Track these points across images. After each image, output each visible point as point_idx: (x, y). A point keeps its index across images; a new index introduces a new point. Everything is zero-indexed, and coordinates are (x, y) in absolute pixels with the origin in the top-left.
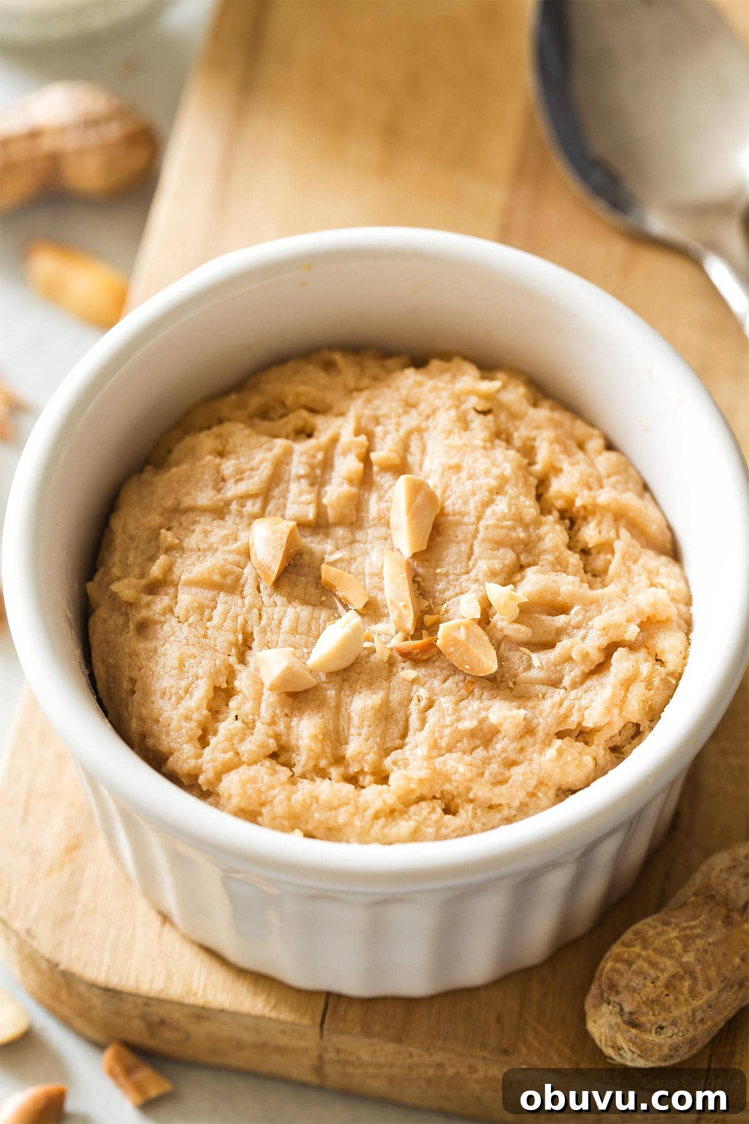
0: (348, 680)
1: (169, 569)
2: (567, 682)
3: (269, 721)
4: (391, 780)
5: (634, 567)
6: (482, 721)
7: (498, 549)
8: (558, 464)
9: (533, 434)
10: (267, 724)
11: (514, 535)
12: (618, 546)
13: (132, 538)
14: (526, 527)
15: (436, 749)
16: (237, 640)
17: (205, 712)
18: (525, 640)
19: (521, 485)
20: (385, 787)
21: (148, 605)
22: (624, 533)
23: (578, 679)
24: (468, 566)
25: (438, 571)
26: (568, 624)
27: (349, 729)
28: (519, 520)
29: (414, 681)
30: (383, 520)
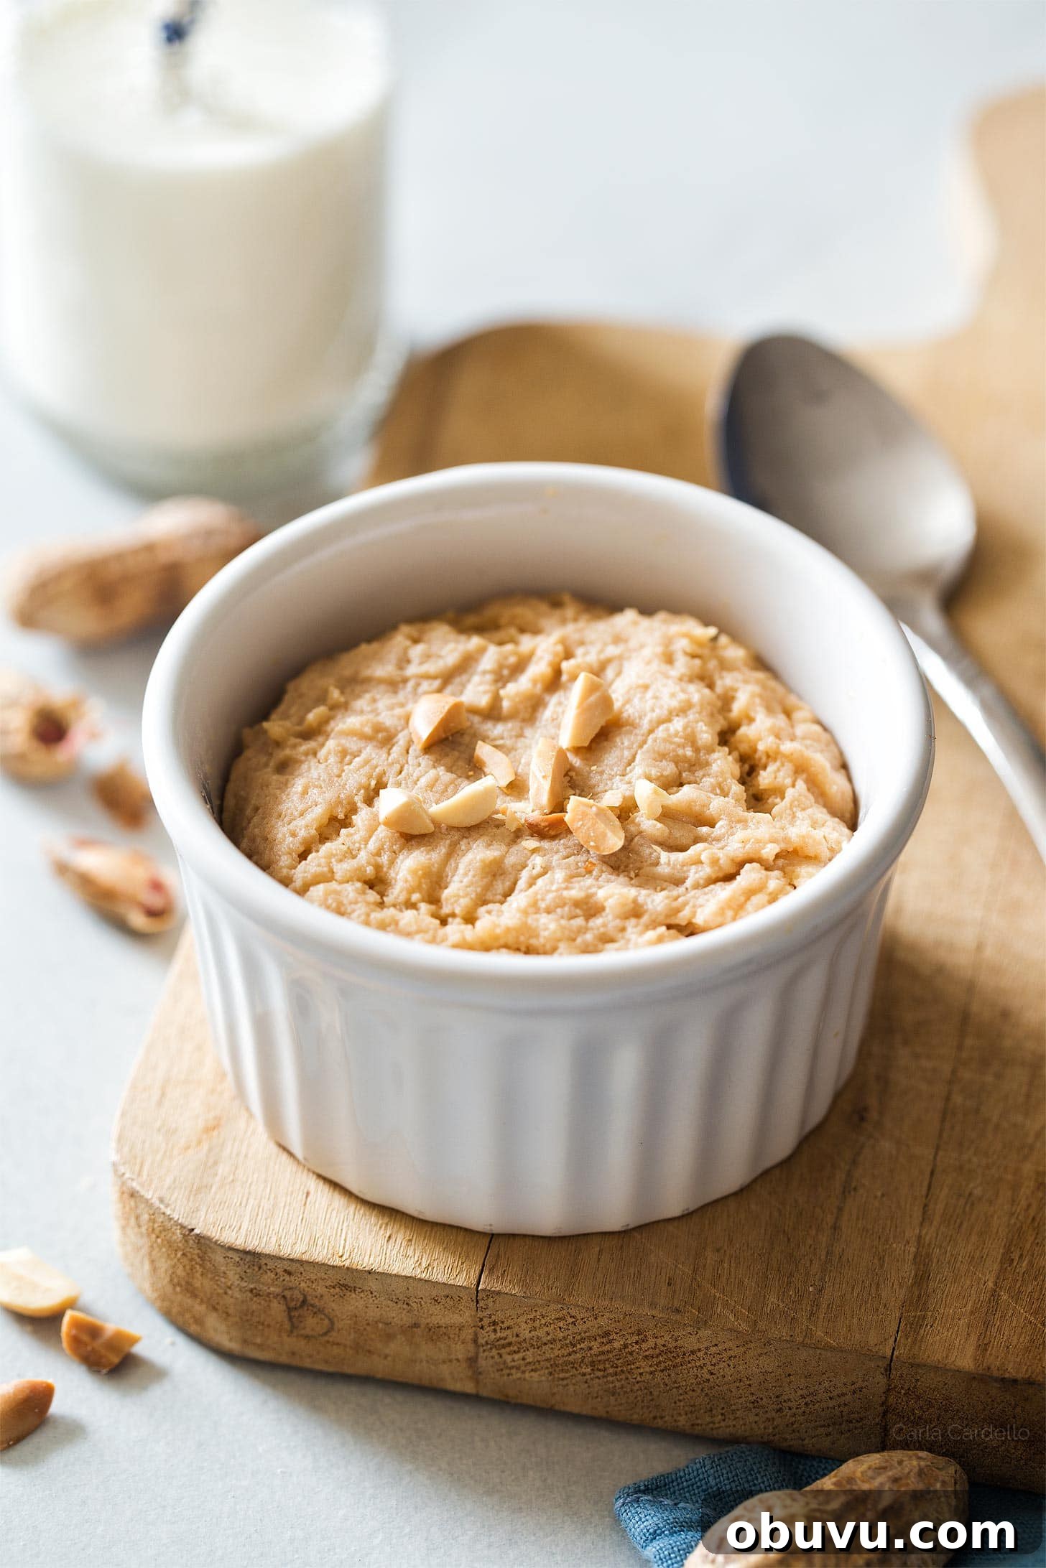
0: (467, 838)
1: (326, 721)
2: (689, 883)
3: (375, 851)
4: (478, 924)
5: (799, 814)
6: (589, 896)
7: (661, 761)
8: (752, 714)
9: (736, 685)
10: (371, 854)
11: (680, 752)
12: (790, 793)
13: (301, 696)
14: (697, 750)
15: (534, 906)
16: (370, 784)
17: (313, 832)
18: (660, 840)
19: (704, 714)
20: (470, 927)
21: (294, 746)
22: (801, 785)
23: (702, 882)
24: (626, 769)
25: (594, 768)
26: (709, 835)
27: (453, 876)
28: (691, 740)
29: (534, 851)
30: (555, 722)
